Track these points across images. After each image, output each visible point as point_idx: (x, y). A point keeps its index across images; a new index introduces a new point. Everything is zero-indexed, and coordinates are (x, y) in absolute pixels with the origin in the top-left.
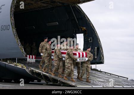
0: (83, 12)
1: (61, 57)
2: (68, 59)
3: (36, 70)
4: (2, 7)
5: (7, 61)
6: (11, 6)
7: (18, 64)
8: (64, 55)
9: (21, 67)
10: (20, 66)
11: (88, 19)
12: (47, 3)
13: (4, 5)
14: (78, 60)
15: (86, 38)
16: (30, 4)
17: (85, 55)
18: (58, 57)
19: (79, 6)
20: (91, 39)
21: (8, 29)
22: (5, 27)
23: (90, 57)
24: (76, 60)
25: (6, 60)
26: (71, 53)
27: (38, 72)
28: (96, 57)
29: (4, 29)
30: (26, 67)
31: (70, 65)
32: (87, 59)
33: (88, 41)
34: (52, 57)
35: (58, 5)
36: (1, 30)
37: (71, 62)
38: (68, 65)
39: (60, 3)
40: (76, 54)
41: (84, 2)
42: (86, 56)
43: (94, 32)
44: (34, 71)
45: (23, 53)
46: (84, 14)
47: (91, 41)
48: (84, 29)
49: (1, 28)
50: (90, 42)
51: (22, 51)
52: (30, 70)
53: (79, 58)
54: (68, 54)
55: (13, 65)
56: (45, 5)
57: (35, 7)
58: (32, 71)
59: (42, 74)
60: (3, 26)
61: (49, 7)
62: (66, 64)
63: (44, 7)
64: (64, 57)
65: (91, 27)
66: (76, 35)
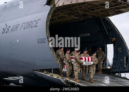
0: (113, 24)
1: (70, 62)
2: (75, 62)
3: (70, 80)
4: (38, 21)
5: (44, 72)
6: (47, 20)
7: (54, 74)
8: (73, 60)
9: (56, 78)
10: (55, 76)
11: (118, 30)
12: (79, 16)
13: (40, 20)
14: (84, 63)
15: (115, 48)
16: (63, 17)
17: (90, 60)
18: (68, 62)
19: (109, 19)
20: (120, 49)
21: (44, 42)
22: (41, 40)
23: (95, 61)
24: (82, 63)
25: (42, 71)
26: (77, 58)
27: (73, 82)
28: (125, 66)
29: (41, 42)
30: (61, 78)
31: (77, 68)
32: (92, 63)
33: (118, 51)
34: (64, 62)
35: (89, 18)
36: (38, 43)
37: (78, 65)
38: (76, 68)
39: (91, 16)
40: (83, 58)
41: (113, 15)
42: (92, 61)
43: (123, 42)
44: (69, 82)
45: (58, 64)
46: (114, 25)
47: (121, 51)
48: (114, 40)
49: (38, 41)
50: (119, 52)
51: (57, 62)
52: (65, 80)
53: (85, 62)
54: (76, 59)
55: (49, 76)
56: (77, 18)
57: (68, 19)
58: (67, 81)
59: (76, 84)
60: (39, 39)
61: (81, 20)
62: (74, 67)
63: (76, 19)
64: (73, 61)
65: (121, 37)
66: (106, 45)
